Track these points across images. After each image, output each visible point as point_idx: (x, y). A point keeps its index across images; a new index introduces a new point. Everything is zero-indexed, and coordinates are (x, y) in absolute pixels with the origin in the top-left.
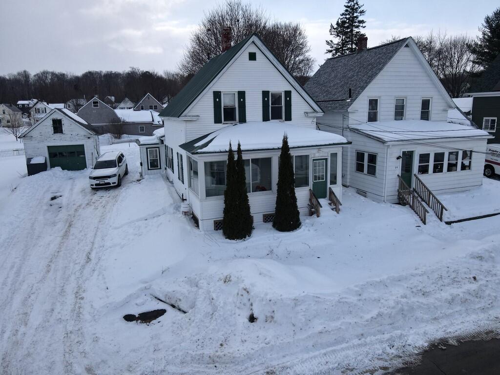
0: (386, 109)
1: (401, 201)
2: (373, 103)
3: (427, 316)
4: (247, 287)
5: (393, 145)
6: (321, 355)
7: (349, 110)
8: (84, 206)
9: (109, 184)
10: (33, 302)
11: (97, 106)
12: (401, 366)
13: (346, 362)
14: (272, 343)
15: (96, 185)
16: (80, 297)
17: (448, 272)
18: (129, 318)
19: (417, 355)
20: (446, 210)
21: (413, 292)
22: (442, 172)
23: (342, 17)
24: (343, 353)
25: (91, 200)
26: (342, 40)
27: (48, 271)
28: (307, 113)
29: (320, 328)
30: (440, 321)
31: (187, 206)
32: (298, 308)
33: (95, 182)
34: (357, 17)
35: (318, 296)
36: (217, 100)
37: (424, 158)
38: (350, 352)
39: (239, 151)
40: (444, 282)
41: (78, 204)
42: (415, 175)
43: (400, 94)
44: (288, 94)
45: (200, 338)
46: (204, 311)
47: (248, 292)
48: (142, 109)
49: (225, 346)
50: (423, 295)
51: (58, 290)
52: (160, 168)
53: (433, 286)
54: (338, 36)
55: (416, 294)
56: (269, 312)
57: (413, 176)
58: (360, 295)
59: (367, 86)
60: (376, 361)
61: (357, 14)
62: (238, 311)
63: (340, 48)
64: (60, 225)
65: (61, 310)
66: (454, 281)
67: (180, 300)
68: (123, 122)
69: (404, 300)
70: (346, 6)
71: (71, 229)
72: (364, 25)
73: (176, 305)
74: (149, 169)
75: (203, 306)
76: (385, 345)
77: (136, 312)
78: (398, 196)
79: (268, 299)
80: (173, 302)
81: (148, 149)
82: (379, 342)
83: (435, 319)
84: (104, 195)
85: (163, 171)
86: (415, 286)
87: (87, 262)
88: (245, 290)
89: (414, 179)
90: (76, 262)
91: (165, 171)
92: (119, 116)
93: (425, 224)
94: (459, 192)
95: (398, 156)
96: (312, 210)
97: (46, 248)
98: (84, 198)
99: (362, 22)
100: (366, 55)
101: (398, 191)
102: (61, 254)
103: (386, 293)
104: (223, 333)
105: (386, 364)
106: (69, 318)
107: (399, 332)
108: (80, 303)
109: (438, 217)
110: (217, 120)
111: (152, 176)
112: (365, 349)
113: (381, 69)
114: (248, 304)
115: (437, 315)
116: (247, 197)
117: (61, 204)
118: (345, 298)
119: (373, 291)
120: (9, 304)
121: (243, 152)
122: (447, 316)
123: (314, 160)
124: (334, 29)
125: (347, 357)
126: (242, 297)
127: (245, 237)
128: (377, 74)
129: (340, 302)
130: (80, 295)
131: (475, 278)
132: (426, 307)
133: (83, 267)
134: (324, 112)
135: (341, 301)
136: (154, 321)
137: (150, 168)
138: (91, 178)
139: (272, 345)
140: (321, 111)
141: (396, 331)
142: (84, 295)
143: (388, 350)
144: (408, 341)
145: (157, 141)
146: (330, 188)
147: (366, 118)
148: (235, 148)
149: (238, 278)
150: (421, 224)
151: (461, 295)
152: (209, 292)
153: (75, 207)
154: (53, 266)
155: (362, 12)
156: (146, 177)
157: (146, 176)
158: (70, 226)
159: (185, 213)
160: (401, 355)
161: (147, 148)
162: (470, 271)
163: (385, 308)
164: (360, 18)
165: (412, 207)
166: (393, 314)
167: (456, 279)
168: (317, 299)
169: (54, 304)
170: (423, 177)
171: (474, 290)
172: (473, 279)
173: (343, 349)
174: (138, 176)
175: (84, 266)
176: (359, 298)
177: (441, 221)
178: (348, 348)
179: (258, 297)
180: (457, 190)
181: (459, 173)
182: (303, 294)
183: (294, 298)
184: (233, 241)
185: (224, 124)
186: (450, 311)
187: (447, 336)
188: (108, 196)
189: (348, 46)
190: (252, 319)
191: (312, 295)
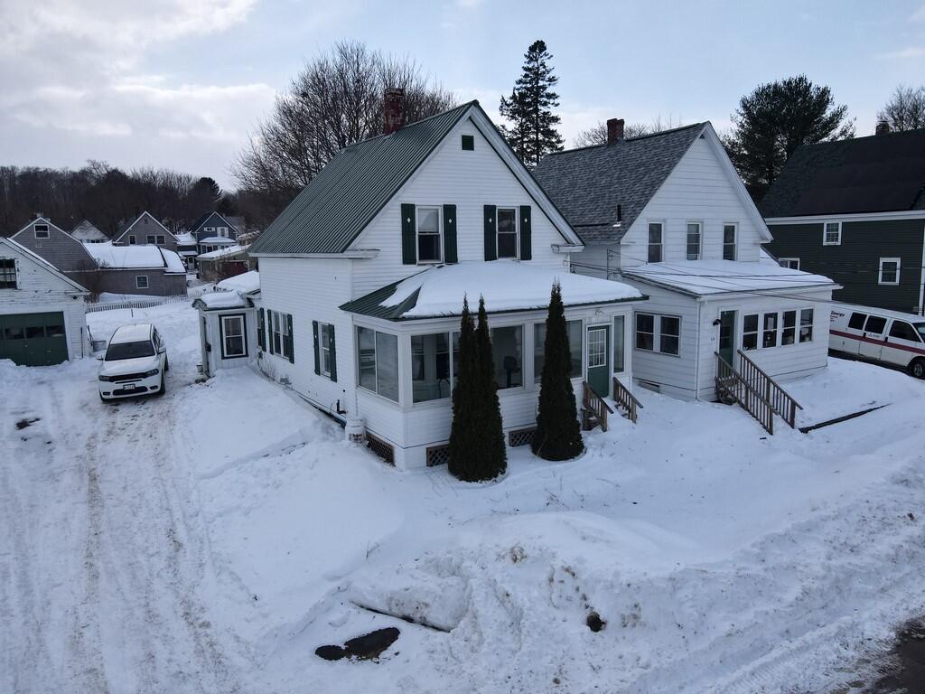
0: (674, 242)
1: (722, 396)
2: (655, 231)
3: (871, 587)
4: (572, 566)
5: (709, 301)
6: (747, 675)
7: (623, 242)
8: (101, 436)
9: (144, 389)
10: (95, 645)
11: (46, 235)
12: (878, 676)
13: (791, 684)
14: (655, 665)
15: (116, 392)
16: (200, 621)
17: (870, 509)
18: (329, 653)
19: (890, 653)
20: (801, 408)
21: (835, 548)
22: (775, 345)
23: (518, 86)
24: (781, 668)
25: (113, 423)
26: (521, 125)
27: (96, 577)
28: (558, 246)
29: (725, 627)
30: (890, 592)
31: (359, 423)
32: (681, 595)
33: (113, 386)
34: (544, 88)
35: (704, 569)
36: (409, 220)
37: (751, 322)
38: (791, 664)
39: (482, 314)
40: (871, 527)
41: (87, 433)
42: (739, 352)
43: (694, 217)
44: (526, 211)
45: (512, 672)
46: (496, 621)
47: (574, 575)
48: (133, 242)
49: (563, 682)
50: (852, 551)
51: (140, 613)
52: (247, 355)
53: (859, 534)
54: (513, 117)
55: (841, 551)
56: (627, 607)
57: (735, 353)
58: (764, 561)
59: (647, 201)
60: (836, 675)
61: (545, 83)
62: (559, 614)
63: (519, 138)
64: (68, 480)
65: (171, 654)
66: (885, 524)
67: (426, 605)
68: (102, 268)
69: (833, 562)
70: (525, 69)
71: (101, 486)
72: (556, 101)
73: (417, 617)
74: (223, 358)
75: (490, 613)
76: (836, 645)
77: (339, 638)
78: (716, 388)
79: (625, 583)
80: (408, 612)
81: (223, 318)
82: (825, 640)
83: (883, 590)
84: (140, 413)
85: (252, 360)
86: (835, 538)
87: (177, 550)
88: (567, 570)
89: (737, 359)
90: (151, 551)
91: (255, 361)
92: (94, 256)
93: (771, 434)
94: (798, 379)
95: (714, 320)
96: (591, 419)
97: (64, 528)
98: (95, 422)
99: (553, 96)
100: (627, 150)
101: (716, 380)
102: (104, 537)
103: (798, 554)
104: (550, 657)
105: (854, 677)
106: (199, 669)
107: (847, 619)
108: (207, 636)
109: (786, 420)
110: (408, 259)
111: (230, 371)
112: (809, 656)
113: (667, 174)
114: (577, 597)
115: (883, 584)
116: (497, 398)
117: (47, 435)
118: (744, 568)
119: (779, 552)
120: (41, 654)
121: (488, 316)
122: (898, 583)
123: (590, 329)
124: (508, 105)
125: (789, 675)
126: (560, 585)
127: (496, 476)
128: (662, 181)
129: (740, 577)
130: (197, 619)
131: (911, 516)
132: (864, 571)
133: (172, 561)
134: (584, 244)
135: (740, 574)
136: (384, 654)
137: (226, 355)
138: (103, 378)
139: (656, 669)
140: (580, 242)
141: (843, 618)
142: (205, 617)
143: (844, 653)
144: (866, 633)
145: (238, 302)
146: (614, 378)
147: (645, 257)
148: (474, 308)
149: (541, 550)
150: (766, 435)
151: (906, 546)
152: (492, 584)
153: (83, 440)
154: (99, 564)
155: (552, 80)
156: (218, 373)
157: (219, 370)
158: (93, 479)
159: (356, 438)
160: (867, 658)
161: (220, 316)
162: (900, 505)
163: (810, 580)
164: (550, 90)
165: (745, 407)
166: (826, 589)
167: (886, 521)
168: (705, 575)
169: (146, 643)
170: (750, 354)
171: (919, 537)
172: (909, 518)
173: (777, 661)
174: (194, 373)
175: (175, 558)
176: (764, 566)
177: (793, 427)
178: (783, 658)
179: (600, 582)
180: (795, 375)
181: (797, 347)
182: (681, 568)
183: (668, 576)
184: (474, 484)
185: (419, 265)
186: (898, 575)
187: (914, 617)
188: (148, 414)
189: (532, 136)
190: (595, 623)
191: (693, 567)
